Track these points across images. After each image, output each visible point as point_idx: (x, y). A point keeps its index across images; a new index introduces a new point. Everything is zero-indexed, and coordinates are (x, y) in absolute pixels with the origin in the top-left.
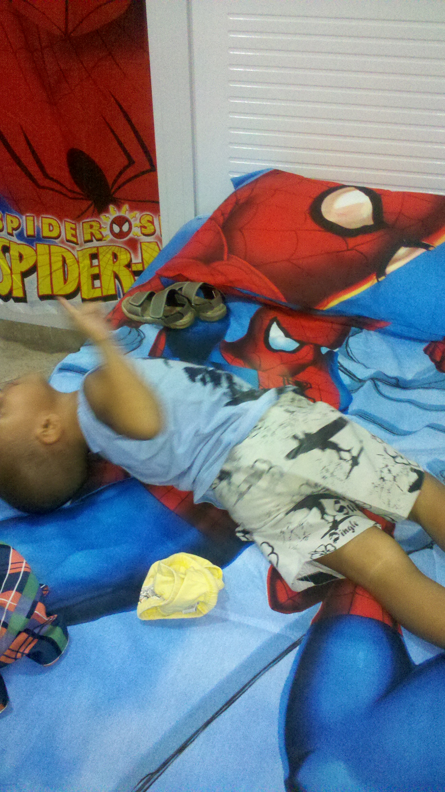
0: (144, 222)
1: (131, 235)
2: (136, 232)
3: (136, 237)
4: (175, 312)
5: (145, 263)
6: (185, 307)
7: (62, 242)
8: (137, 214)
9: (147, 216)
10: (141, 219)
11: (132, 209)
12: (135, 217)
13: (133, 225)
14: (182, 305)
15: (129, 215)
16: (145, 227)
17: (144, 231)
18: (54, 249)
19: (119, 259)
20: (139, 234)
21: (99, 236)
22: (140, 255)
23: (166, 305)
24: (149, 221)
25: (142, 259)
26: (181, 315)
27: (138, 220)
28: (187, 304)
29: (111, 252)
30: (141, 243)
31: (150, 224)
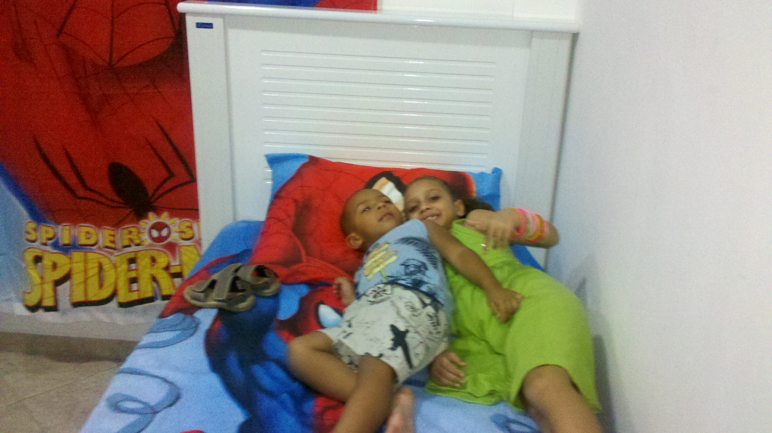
0: (183, 228)
1: (170, 240)
3: (175, 241)
4: (236, 296)
5: (184, 265)
6: (247, 291)
7: (100, 248)
8: (176, 220)
9: (186, 222)
10: (181, 225)
11: (172, 216)
12: (175, 223)
13: (172, 230)
14: (244, 290)
15: (168, 222)
16: (184, 232)
17: (183, 235)
18: (90, 255)
19: (157, 262)
20: (178, 238)
21: (138, 241)
22: (178, 257)
25: (181, 260)
26: (243, 299)
27: (178, 226)
28: (249, 288)
29: (149, 256)
30: (179, 246)
31: (188, 229)
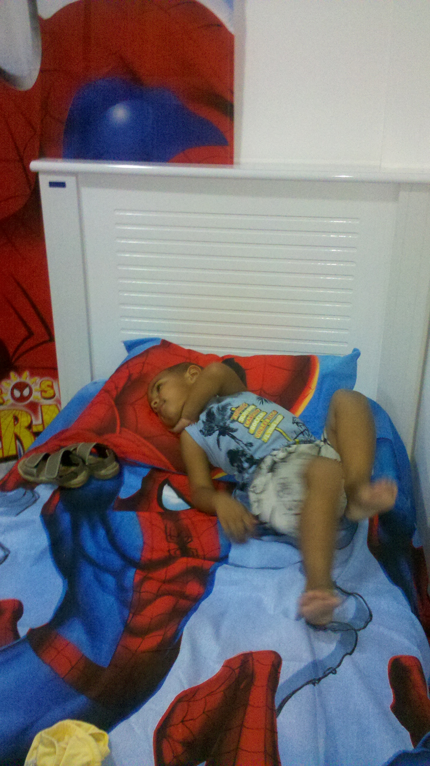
0: (43, 386)
1: (31, 399)
2: (36, 396)
3: (36, 401)
4: (69, 472)
5: (45, 424)
6: (79, 467)
8: (37, 379)
9: (47, 381)
10: (41, 384)
11: (32, 375)
12: (36, 383)
13: (34, 390)
14: (77, 465)
15: (29, 381)
16: (45, 392)
17: (44, 394)
19: (20, 421)
20: (40, 397)
22: (40, 417)
23: (61, 466)
24: (48, 386)
25: (43, 421)
26: (75, 475)
27: (39, 385)
28: (81, 464)
29: (12, 416)
30: (41, 406)
31: (49, 388)
